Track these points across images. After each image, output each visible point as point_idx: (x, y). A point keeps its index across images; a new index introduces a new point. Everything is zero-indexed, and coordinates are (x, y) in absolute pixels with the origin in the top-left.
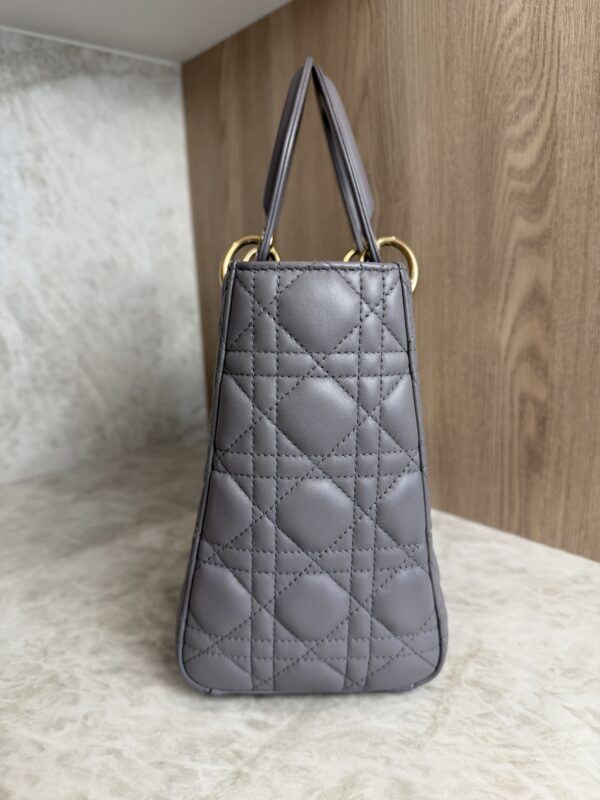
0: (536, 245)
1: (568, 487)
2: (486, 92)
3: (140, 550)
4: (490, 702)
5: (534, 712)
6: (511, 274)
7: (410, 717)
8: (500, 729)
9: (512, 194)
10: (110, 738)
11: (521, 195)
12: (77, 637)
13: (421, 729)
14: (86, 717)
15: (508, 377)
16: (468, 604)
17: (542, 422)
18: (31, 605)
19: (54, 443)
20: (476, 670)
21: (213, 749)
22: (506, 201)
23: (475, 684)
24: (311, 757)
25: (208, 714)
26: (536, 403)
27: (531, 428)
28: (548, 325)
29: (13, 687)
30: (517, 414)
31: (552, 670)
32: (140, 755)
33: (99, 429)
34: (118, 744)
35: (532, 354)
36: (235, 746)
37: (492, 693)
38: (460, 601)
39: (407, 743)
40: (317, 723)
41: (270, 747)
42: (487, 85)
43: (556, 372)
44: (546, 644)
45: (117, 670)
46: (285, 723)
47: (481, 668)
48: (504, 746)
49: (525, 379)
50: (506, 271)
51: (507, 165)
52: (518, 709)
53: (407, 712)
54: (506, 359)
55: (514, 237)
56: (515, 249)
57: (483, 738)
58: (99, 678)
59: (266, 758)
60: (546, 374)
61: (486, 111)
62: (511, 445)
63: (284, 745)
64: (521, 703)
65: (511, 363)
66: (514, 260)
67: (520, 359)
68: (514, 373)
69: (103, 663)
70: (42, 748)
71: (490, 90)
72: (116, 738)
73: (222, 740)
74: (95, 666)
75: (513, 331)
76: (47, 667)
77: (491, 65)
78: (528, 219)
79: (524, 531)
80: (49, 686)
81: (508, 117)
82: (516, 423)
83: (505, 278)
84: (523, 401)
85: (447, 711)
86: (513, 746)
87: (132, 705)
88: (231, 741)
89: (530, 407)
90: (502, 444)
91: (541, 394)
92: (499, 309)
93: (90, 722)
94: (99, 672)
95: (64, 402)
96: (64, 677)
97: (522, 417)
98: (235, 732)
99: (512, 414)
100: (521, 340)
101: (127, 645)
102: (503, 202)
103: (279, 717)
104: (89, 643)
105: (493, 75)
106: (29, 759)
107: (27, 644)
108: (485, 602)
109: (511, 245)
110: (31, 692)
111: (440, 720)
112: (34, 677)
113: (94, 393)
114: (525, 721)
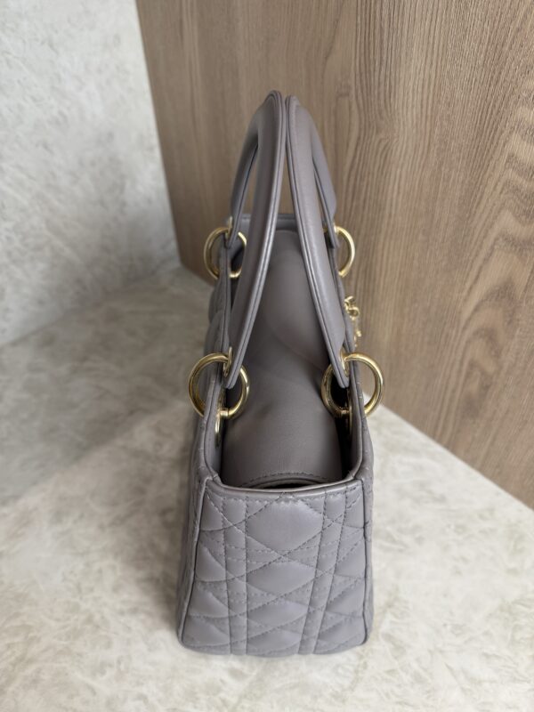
0: (519, 246)
1: (494, 439)
2: (506, 48)
3: (136, 454)
4: (396, 658)
5: (425, 670)
6: (486, 260)
7: (340, 671)
8: (399, 686)
9: (507, 184)
10: (139, 684)
11: (516, 190)
12: (100, 571)
13: (347, 683)
14: (119, 662)
15: (463, 343)
16: (394, 541)
17: (485, 388)
18: (59, 528)
19: (41, 303)
20: (392, 622)
21: (208, 697)
22: (499, 188)
23: (389, 638)
24: (272, 707)
25: (202, 661)
26: (483, 373)
27: (474, 387)
28: (511, 320)
29: (64, 627)
30: (464, 373)
31: (445, 625)
32: (159, 701)
33: (79, 281)
34: (144, 690)
35: (489, 335)
36: (222, 695)
37: (399, 649)
38: (389, 537)
39: (336, 696)
40: (277, 674)
41: (245, 696)
42: (509, 41)
43: (508, 359)
44: (445, 596)
45: (134, 611)
46: (254, 673)
47: (394, 619)
48: (400, 703)
49: (478, 350)
50: (482, 256)
51: (508, 149)
52: (415, 666)
53: (338, 666)
54: (465, 328)
55: (497, 228)
56: (496, 239)
57: (387, 695)
58: (123, 619)
59: (243, 707)
60: (498, 355)
61: (500, 73)
62: (454, 391)
63: (255, 695)
64: (418, 660)
65: (468, 333)
66: (492, 248)
67: (476, 333)
68: (468, 342)
69: (123, 602)
70: (94, 692)
71: (510, 48)
72: (142, 684)
73: (213, 689)
74: (118, 607)
75: (476, 309)
76: (84, 606)
77: (521, 15)
78: (517, 218)
79: (452, 447)
80: (89, 627)
81: (525, 95)
82: (462, 378)
83: (479, 262)
84: (472, 365)
85: (365, 666)
86: (406, 704)
87: (150, 650)
88: (219, 690)
89: (476, 373)
90: (446, 388)
91: (490, 368)
92: (468, 285)
93: (122, 667)
94: (122, 613)
95: (41, 266)
96: (97, 618)
97: (468, 375)
98: (222, 681)
99: (460, 371)
100: (482, 320)
101: (139, 581)
102: (495, 188)
103: (250, 667)
104: (110, 579)
105: (518, 30)
106: (86, 702)
107: (65, 579)
108: (407, 539)
109: (493, 235)
110: (75, 634)
111: (360, 675)
112: (76, 617)
113: (68, 252)
114: (418, 679)
